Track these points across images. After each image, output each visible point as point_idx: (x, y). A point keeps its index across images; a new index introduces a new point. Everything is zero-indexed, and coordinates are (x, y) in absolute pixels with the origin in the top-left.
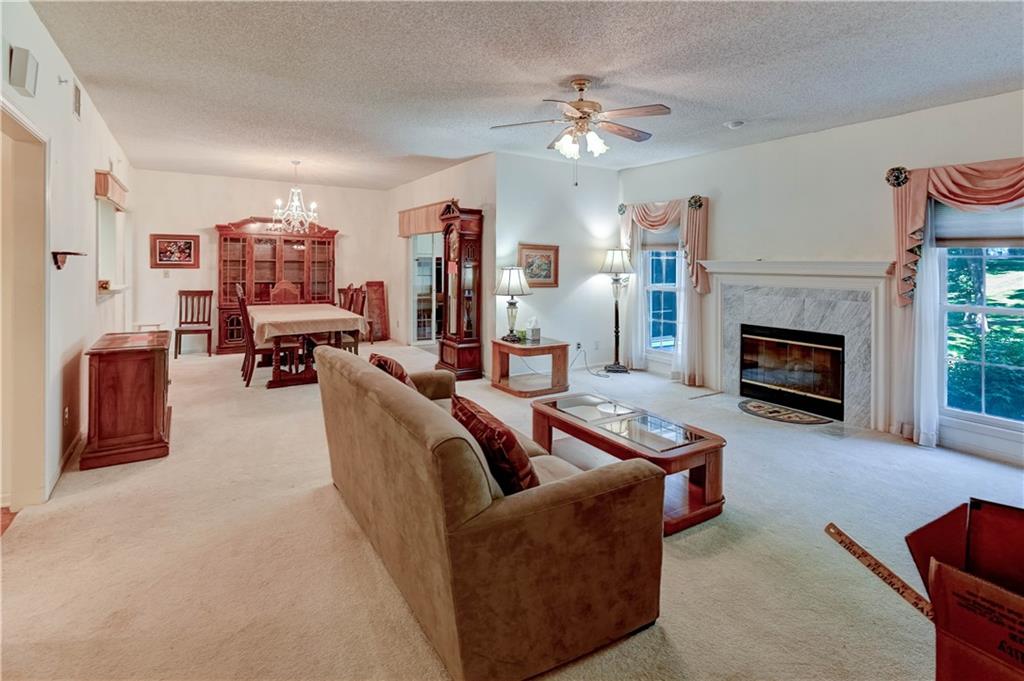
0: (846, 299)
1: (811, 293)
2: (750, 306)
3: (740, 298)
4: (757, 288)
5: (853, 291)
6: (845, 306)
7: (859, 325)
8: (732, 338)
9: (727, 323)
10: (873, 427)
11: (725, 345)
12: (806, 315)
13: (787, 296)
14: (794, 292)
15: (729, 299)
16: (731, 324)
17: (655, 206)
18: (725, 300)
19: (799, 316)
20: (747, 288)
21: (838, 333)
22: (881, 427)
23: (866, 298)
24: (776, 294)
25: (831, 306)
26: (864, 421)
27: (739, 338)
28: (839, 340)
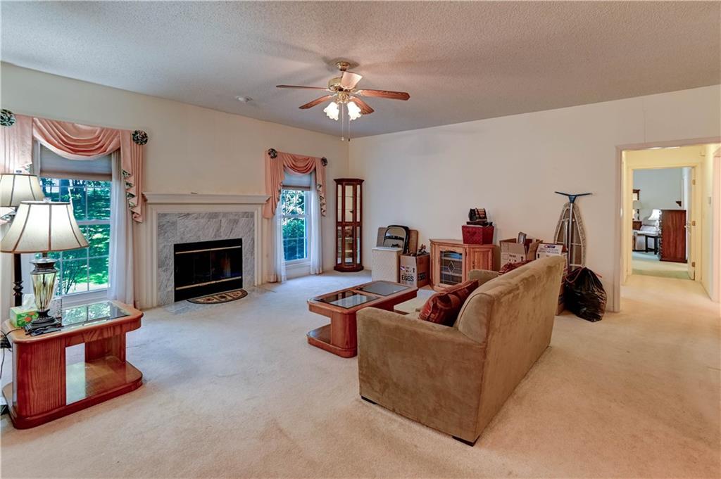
0: (243, 217)
1: (225, 215)
2: (183, 229)
3: (174, 224)
4: (188, 214)
5: (246, 213)
6: (243, 221)
7: (249, 231)
8: (166, 257)
9: (161, 246)
10: (256, 284)
11: (161, 265)
12: (222, 230)
13: (210, 218)
14: (214, 216)
15: (163, 225)
16: (165, 246)
17: (75, 127)
18: (160, 227)
19: (218, 231)
20: (180, 215)
21: (240, 237)
22: (260, 283)
23: (252, 216)
24: (203, 217)
25: (236, 222)
26: (252, 284)
27: (173, 255)
28: (239, 242)
